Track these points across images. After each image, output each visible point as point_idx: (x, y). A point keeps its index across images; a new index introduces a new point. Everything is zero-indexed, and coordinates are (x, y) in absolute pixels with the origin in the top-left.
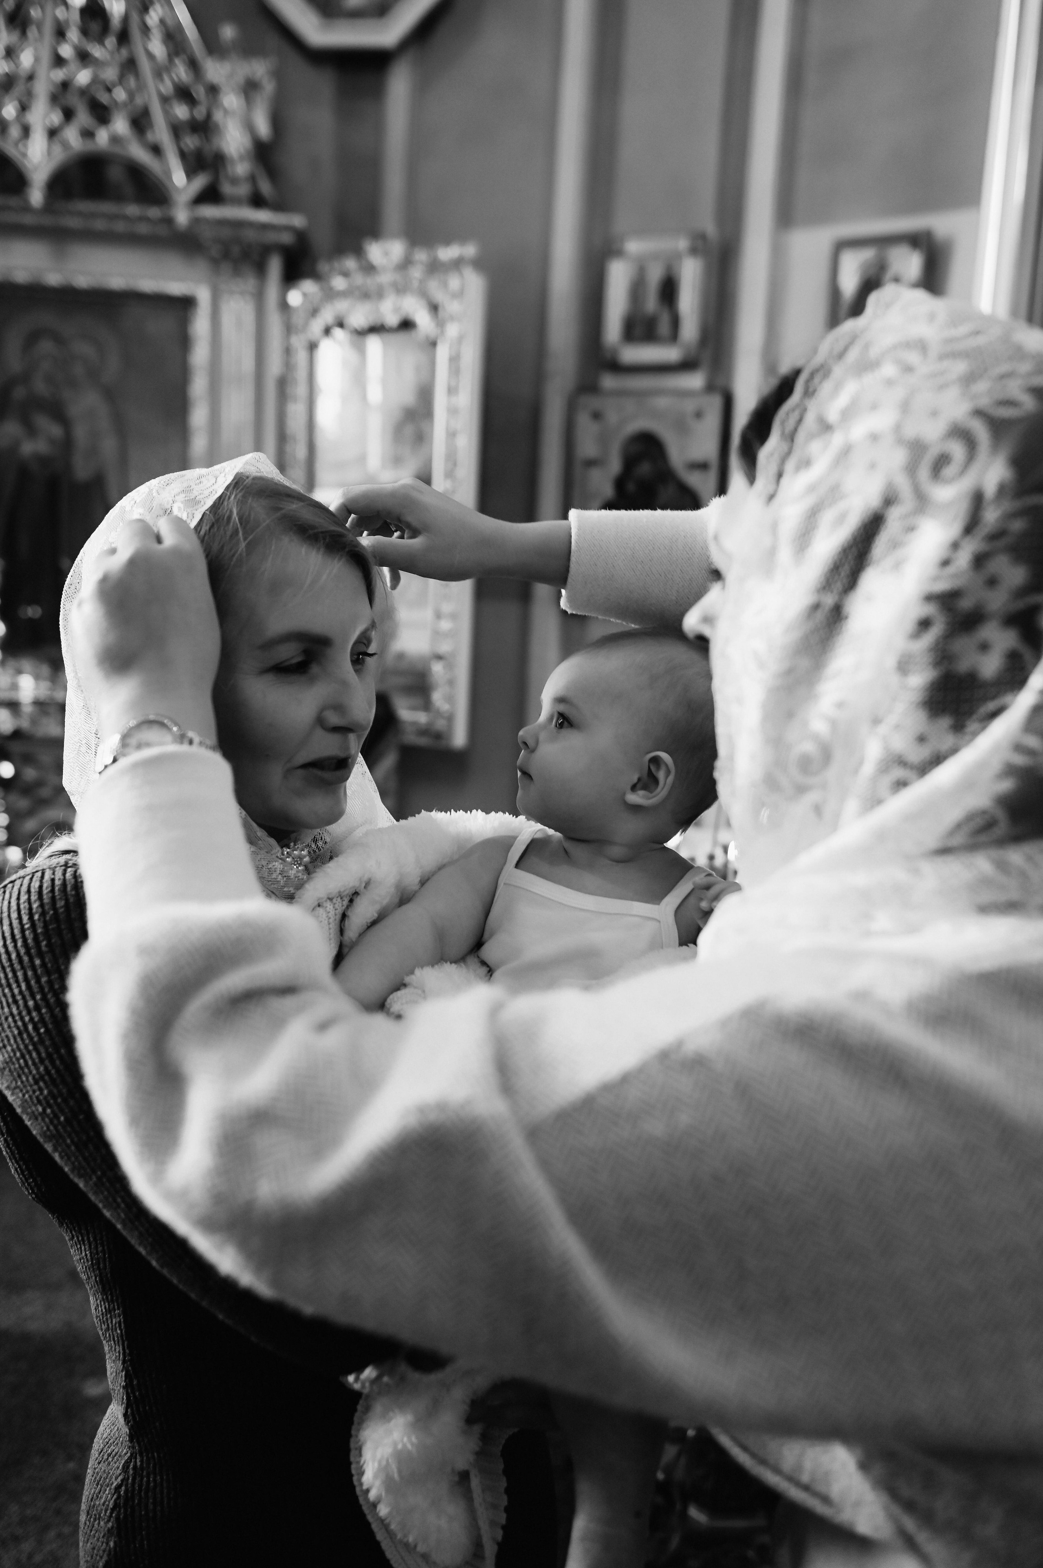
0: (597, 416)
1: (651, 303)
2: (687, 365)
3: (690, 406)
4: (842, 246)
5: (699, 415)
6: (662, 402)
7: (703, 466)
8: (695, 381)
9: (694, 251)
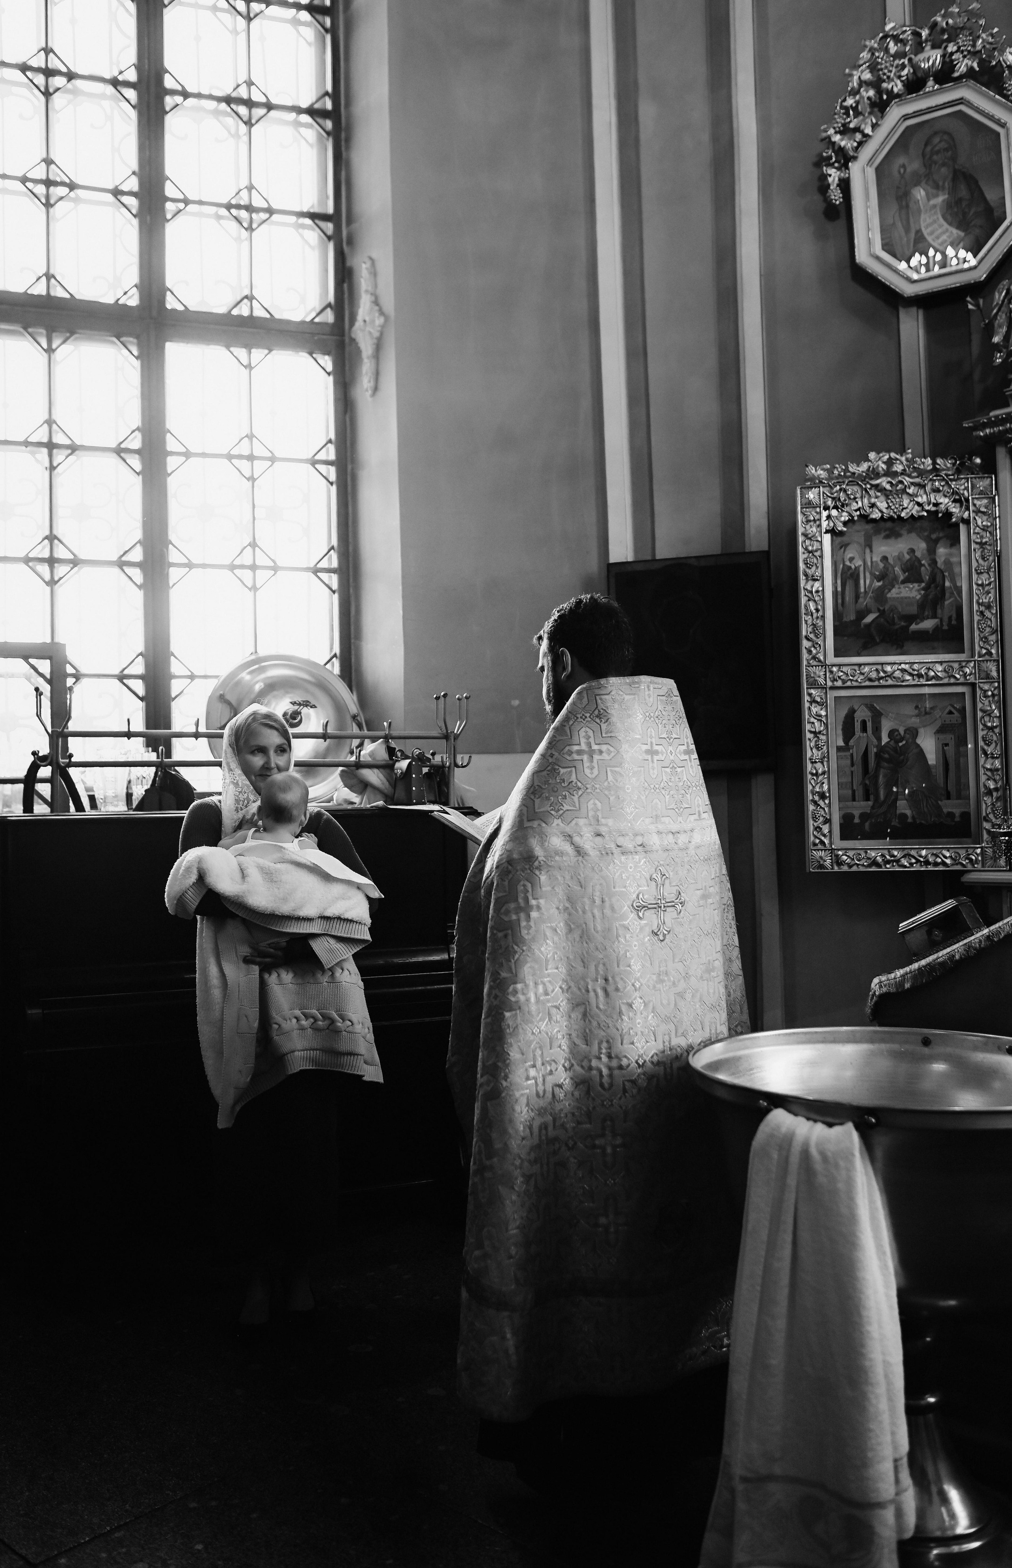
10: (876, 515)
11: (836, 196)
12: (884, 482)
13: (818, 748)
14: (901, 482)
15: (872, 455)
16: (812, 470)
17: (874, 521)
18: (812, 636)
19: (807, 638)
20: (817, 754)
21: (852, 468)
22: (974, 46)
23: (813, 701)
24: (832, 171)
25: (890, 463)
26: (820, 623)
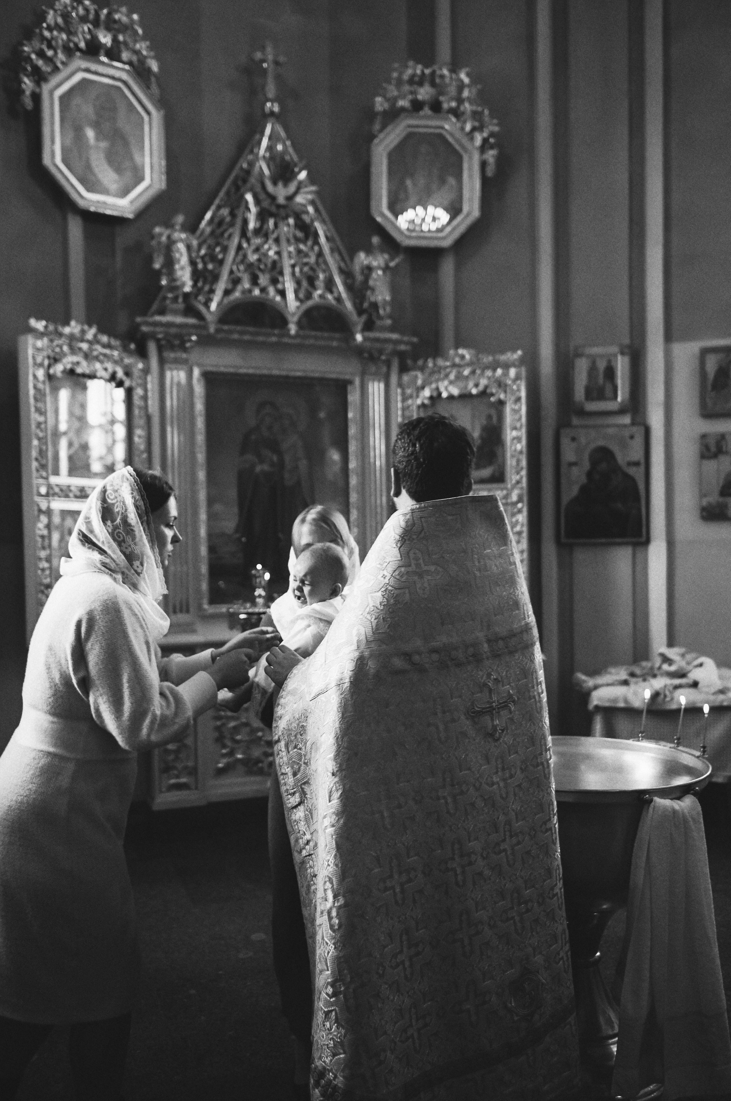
0: (573, 439)
1: (601, 380)
2: (622, 411)
3: (627, 433)
4: (705, 352)
5: (632, 437)
6: (610, 431)
7: (637, 464)
8: (627, 420)
9: (622, 353)
10: (79, 370)
11: (28, 103)
12: (85, 346)
13: (44, 548)
14: (96, 350)
15: (73, 323)
16: (33, 322)
17: (79, 375)
18: (39, 458)
19: (37, 459)
20: (43, 554)
21: (60, 329)
22: (135, 45)
23: (40, 511)
24: (26, 80)
25: (83, 332)
26: (44, 448)
